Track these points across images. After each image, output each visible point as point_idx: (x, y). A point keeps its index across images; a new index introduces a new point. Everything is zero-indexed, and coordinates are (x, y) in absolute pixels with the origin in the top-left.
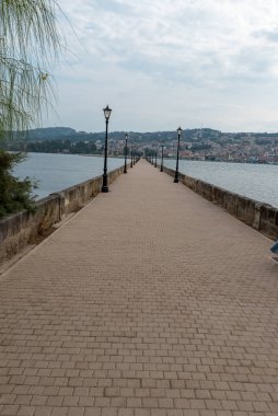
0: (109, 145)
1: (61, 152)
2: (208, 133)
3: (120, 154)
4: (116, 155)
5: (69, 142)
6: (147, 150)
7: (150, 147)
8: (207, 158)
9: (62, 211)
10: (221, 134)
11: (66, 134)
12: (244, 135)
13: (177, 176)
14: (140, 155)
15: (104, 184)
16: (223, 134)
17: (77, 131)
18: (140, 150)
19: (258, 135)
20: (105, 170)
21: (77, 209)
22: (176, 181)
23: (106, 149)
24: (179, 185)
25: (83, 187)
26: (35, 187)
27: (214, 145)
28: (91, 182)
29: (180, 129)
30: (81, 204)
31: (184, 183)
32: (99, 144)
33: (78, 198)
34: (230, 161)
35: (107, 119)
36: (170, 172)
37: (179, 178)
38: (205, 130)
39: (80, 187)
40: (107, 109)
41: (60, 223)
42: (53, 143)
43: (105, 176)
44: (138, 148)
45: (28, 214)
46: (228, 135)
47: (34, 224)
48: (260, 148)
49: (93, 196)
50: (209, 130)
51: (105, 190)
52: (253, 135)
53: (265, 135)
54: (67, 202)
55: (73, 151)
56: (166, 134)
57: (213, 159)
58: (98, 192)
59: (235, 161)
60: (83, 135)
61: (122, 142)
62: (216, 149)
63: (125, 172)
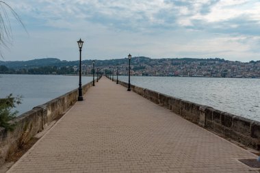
0: (82, 68)
1: (51, 73)
2: (143, 59)
3: (89, 74)
4: (86, 74)
5: (56, 67)
6: (106, 71)
7: (107, 68)
8: (143, 75)
9: (44, 121)
10: (151, 60)
11: (54, 62)
12: (164, 60)
13: (130, 87)
14: (102, 74)
15: (79, 94)
16: (152, 60)
17: (61, 60)
18: (102, 71)
19: (173, 60)
20: (80, 85)
21: (58, 117)
22: (129, 90)
23: (80, 71)
24: (131, 92)
25: (64, 99)
26: (18, 103)
27: (147, 66)
28: (70, 94)
29: (130, 55)
30: (61, 112)
31: (134, 91)
32: (75, 68)
33: (59, 108)
34: (158, 76)
35: (80, 48)
36: (124, 84)
37: (131, 88)
38: (141, 57)
39: (61, 99)
40: (80, 42)
41: (43, 132)
42: (46, 68)
43: (80, 89)
44: (100, 69)
45: (5, 132)
46: (155, 60)
47: (13, 140)
48: (175, 68)
49: (71, 104)
50: (144, 58)
51: (80, 99)
52: (169, 59)
53: (177, 59)
54: (49, 113)
55: (59, 73)
56: (117, 61)
57: (147, 75)
58: (75, 101)
59: (160, 76)
60: (65, 62)
61: (90, 66)
62: (149, 69)
63: (94, 85)
